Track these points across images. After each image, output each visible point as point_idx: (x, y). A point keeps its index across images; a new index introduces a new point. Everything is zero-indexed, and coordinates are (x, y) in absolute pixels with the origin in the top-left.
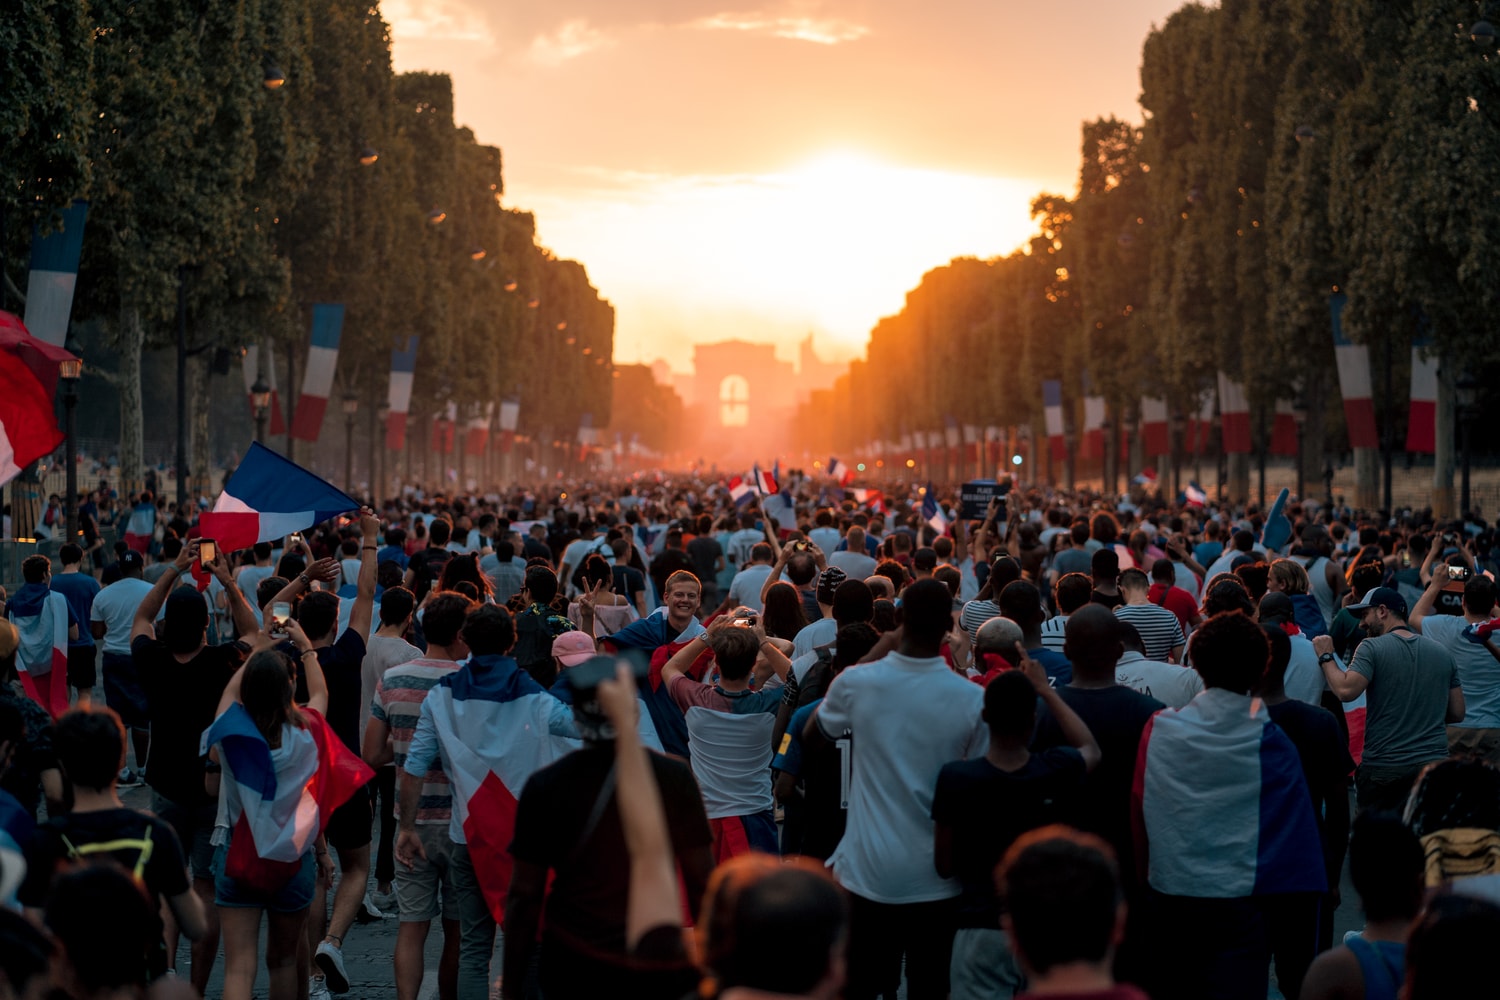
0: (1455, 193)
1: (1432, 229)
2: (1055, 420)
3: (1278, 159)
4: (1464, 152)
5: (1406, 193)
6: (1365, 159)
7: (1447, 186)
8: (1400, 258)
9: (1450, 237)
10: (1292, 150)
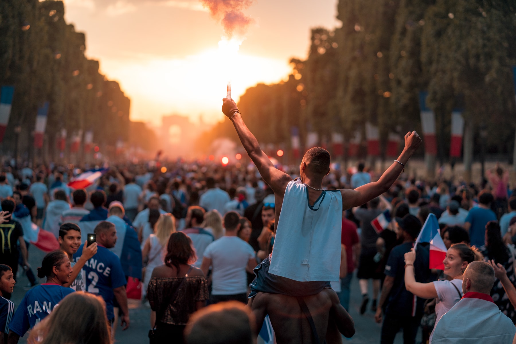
0: (484, 46)
1: (472, 61)
2: (295, 142)
3: (396, 37)
4: (489, 27)
5: (459, 46)
6: (439, 34)
7: (481, 42)
8: (456, 74)
9: (482, 64)
10: (404, 32)
